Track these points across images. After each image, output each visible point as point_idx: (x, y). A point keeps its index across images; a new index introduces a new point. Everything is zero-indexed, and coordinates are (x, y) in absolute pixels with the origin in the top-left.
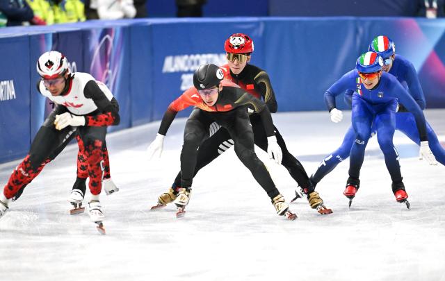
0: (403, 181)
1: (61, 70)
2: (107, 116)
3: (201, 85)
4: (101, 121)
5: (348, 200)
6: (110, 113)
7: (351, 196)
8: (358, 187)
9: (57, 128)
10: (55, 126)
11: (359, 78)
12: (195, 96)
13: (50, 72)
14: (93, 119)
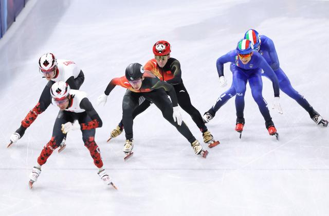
0: (272, 120)
1: (66, 94)
2: (93, 123)
3: (131, 78)
4: (91, 126)
5: (239, 134)
6: (95, 120)
7: (240, 130)
8: (244, 123)
9: (63, 132)
10: (62, 131)
11: (237, 57)
12: (126, 83)
13: (60, 96)
14: (85, 125)
